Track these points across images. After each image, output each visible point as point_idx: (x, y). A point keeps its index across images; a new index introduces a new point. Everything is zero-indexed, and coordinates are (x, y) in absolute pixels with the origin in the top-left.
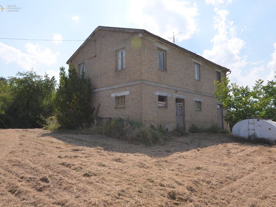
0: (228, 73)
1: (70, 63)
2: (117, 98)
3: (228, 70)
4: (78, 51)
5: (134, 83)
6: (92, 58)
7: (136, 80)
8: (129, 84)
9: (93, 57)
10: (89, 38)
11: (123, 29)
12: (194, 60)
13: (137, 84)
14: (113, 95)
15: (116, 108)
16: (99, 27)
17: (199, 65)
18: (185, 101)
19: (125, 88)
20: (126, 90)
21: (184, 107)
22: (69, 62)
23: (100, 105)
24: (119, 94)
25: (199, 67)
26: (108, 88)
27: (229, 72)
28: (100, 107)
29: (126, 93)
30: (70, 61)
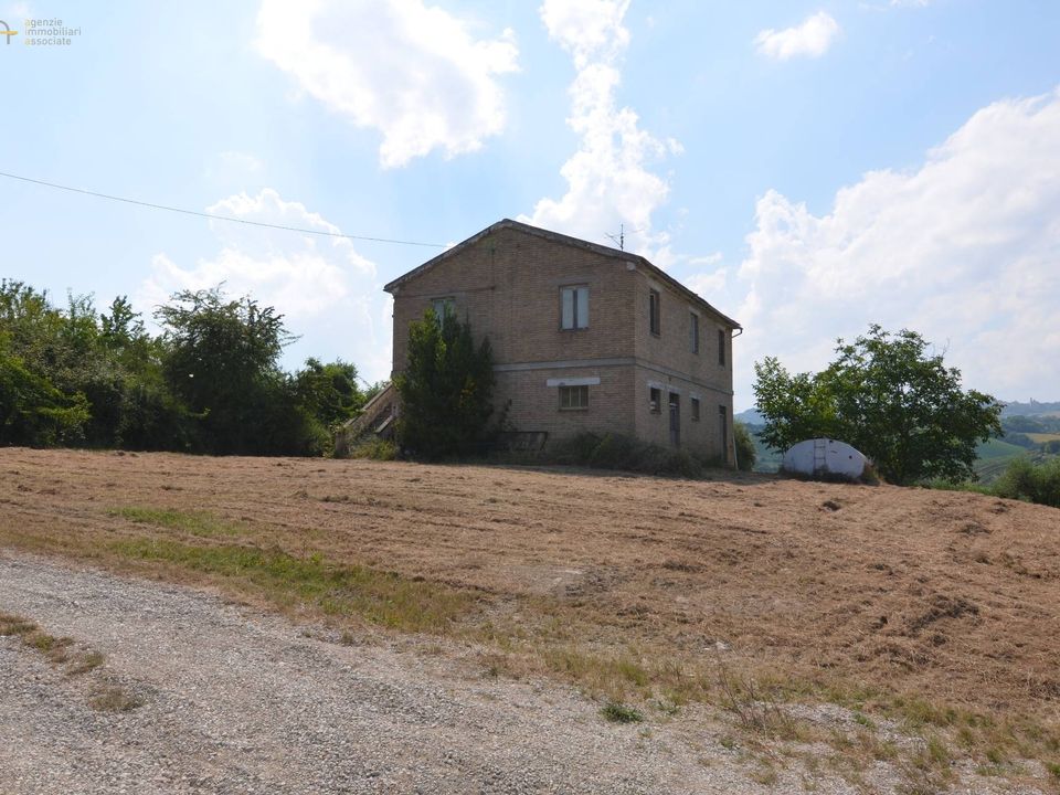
0: (735, 332)
1: (396, 290)
2: (564, 389)
3: (737, 326)
4: (429, 266)
5: (614, 362)
6: (482, 290)
7: (619, 357)
8: (599, 362)
9: (487, 289)
10: (473, 241)
11: (586, 243)
12: (691, 309)
13: (619, 365)
14: (553, 383)
15: (560, 411)
16: (506, 221)
17: (696, 317)
18: (681, 399)
19: (587, 370)
20: (592, 375)
21: (678, 412)
22: (393, 288)
23: (510, 402)
24: (569, 382)
25: (696, 323)
26: (535, 366)
27: (739, 331)
28: (510, 408)
29: (592, 381)
30: (398, 285)
